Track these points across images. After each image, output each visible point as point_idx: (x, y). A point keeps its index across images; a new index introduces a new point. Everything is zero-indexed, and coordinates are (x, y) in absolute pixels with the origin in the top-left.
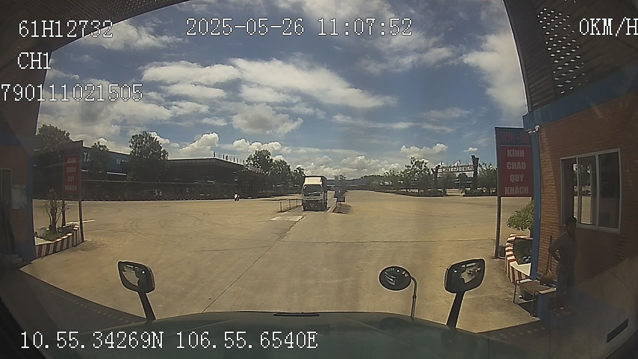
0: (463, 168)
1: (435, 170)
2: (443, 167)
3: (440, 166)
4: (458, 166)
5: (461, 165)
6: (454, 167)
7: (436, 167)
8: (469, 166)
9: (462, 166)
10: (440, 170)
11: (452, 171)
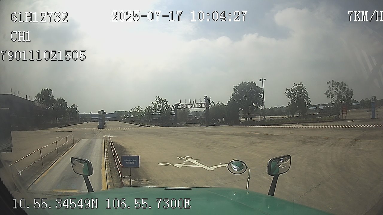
0: (198, 105)
1: (175, 107)
2: (182, 105)
3: (179, 104)
4: (194, 104)
5: (196, 103)
6: (191, 104)
7: (176, 104)
8: (202, 103)
9: (198, 104)
10: (179, 107)
11: (189, 107)
